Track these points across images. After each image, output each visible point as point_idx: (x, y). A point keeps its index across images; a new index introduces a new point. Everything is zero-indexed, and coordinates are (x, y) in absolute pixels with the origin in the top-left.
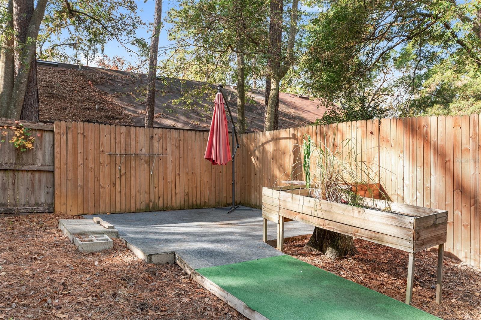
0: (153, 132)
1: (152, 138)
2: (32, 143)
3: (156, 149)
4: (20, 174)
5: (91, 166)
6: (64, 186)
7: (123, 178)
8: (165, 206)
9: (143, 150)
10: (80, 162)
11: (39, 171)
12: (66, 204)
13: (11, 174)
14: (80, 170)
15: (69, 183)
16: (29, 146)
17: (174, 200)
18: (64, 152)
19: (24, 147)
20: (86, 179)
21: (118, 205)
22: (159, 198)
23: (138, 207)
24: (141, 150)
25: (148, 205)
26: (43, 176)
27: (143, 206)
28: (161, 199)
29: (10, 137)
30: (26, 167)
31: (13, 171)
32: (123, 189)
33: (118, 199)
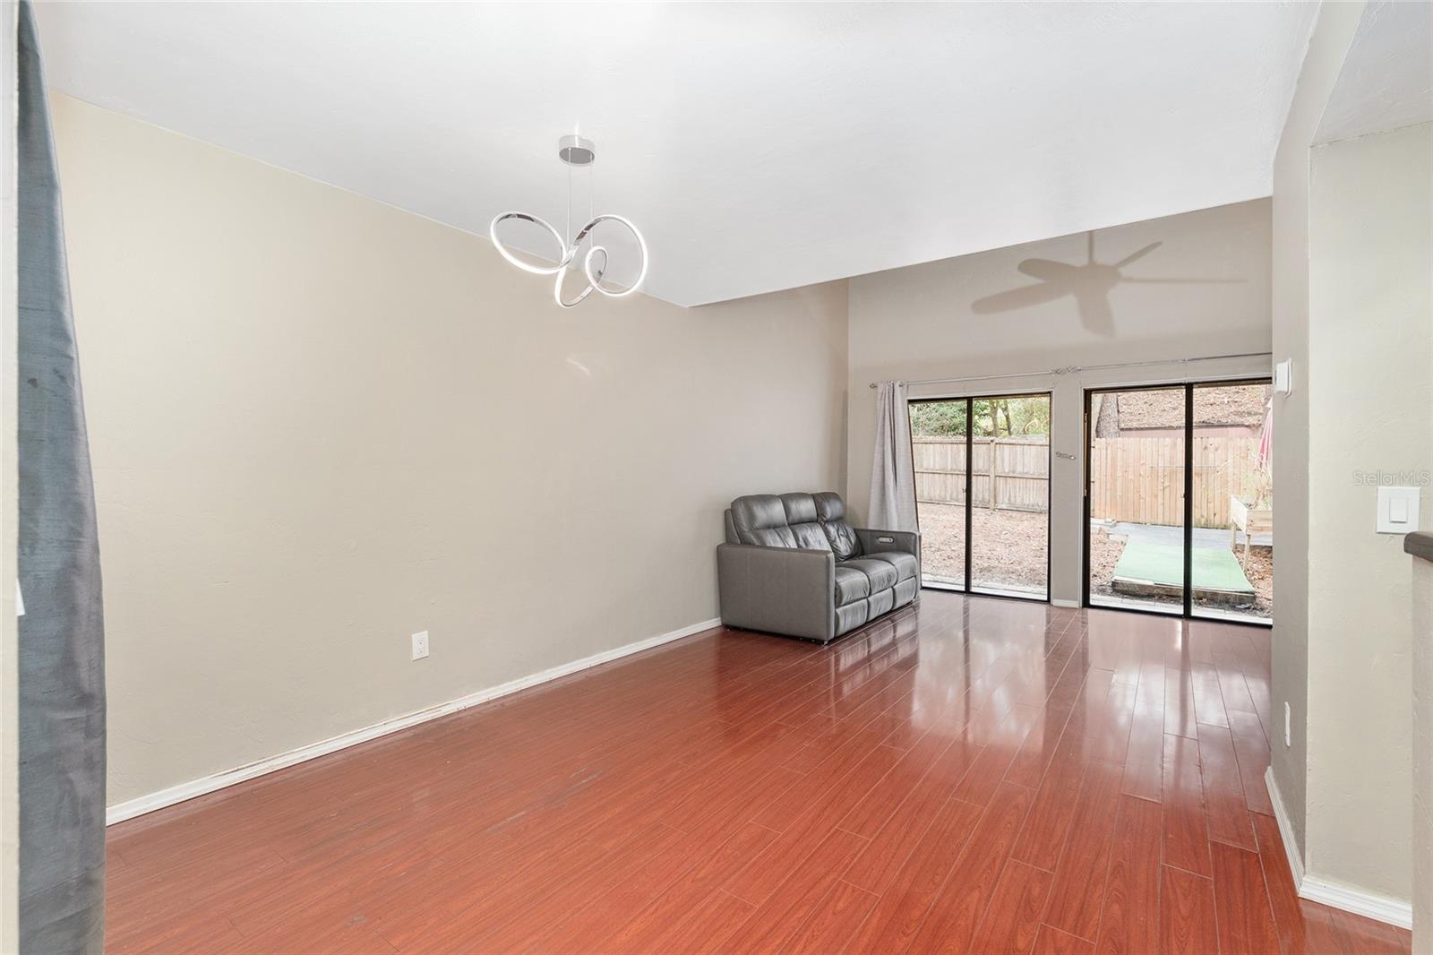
0: (1207, 442)
3: (1210, 461)
5: (1130, 477)
6: (1103, 495)
7: (1167, 490)
10: (1119, 473)
12: (1105, 511)
15: (1108, 492)
18: (1103, 465)
20: (1125, 490)
21: (1161, 517)
22: (1215, 515)
25: (1200, 522)
28: (1218, 516)
32: (1167, 502)
33: (1160, 511)
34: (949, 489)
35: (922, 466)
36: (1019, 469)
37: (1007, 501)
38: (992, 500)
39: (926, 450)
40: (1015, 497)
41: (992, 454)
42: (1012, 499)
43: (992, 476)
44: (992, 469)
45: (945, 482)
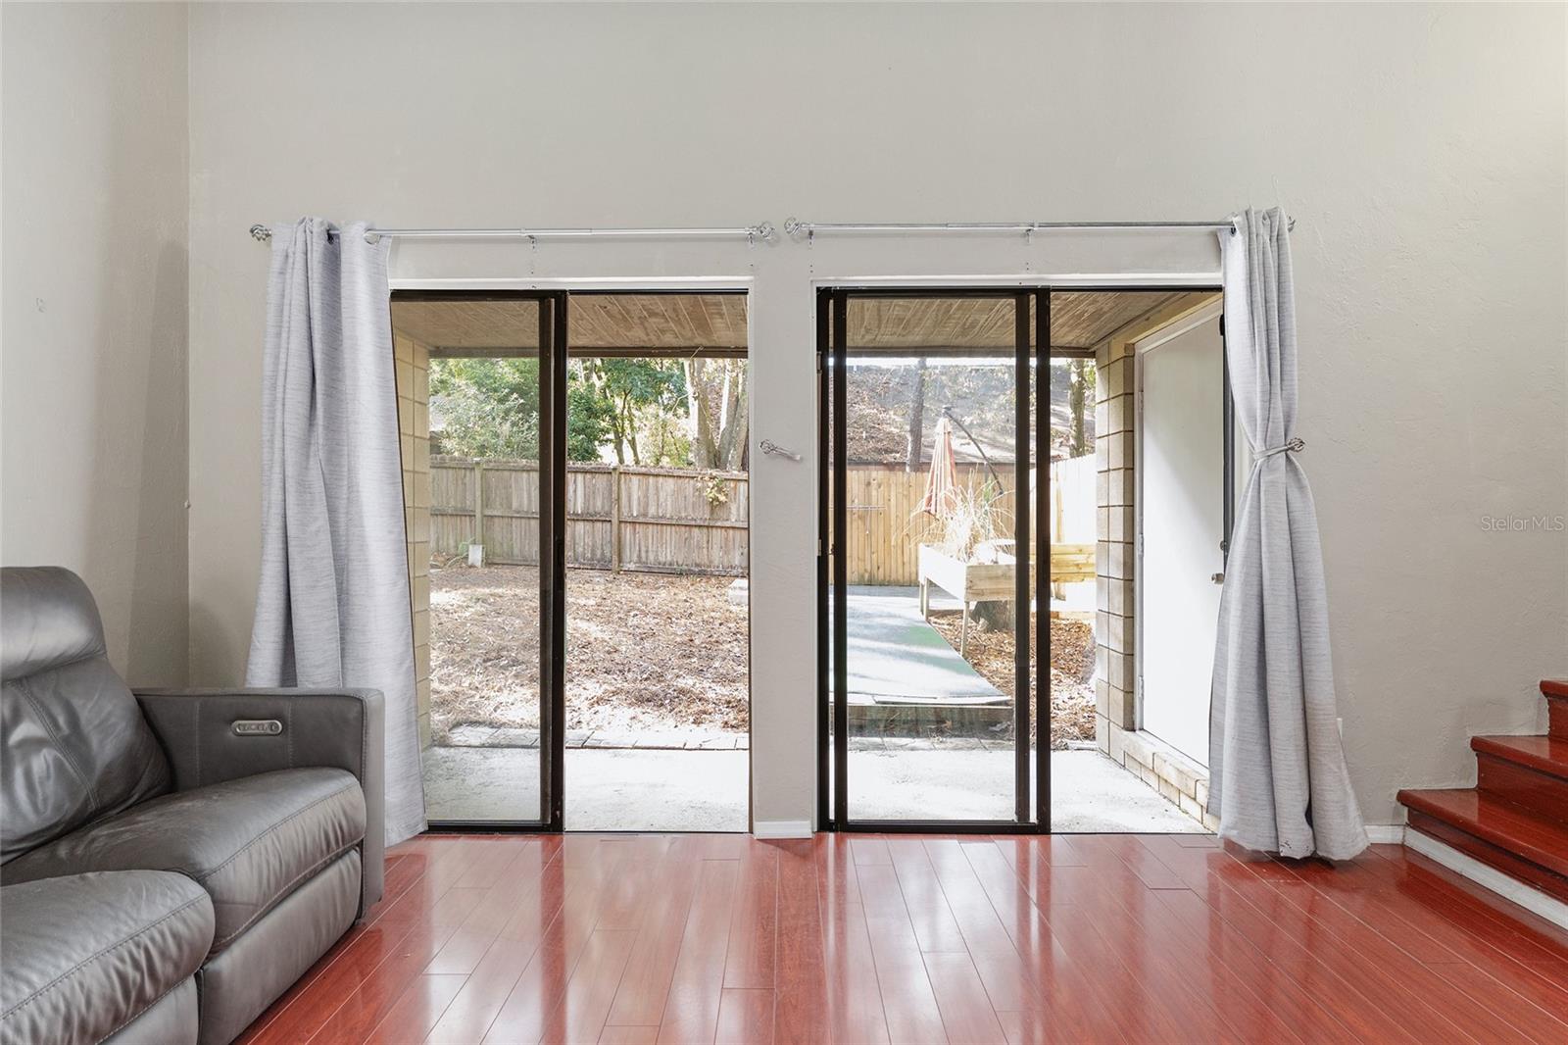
0: (870, 475)
1: (869, 484)
2: (726, 495)
3: (874, 499)
4: (714, 530)
8: (887, 579)
9: (856, 501)
11: (733, 528)
13: (705, 530)
16: (722, 498)
17: (900, 571)
19: (717, 499)
22: (878, 567)
24: (853, 501)
25: (863, 576)
26: (738, 532)
27: (855, 577)
28: (881, 570)
29: (704, 488)
30: (719, 524)
31: (708, 527)
35: (510, 507)
36: (652, 511)
37: (635, 558)
38: (615, 557)
39: (516, 481)
40: (647, 552)
41: (615, 488)
42: (643, 555)
43: (615, 521)
44: (615, 512)
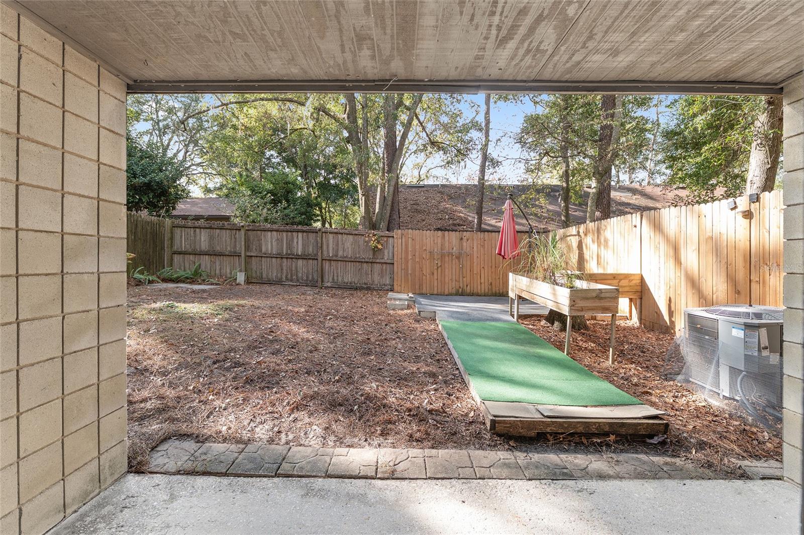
0: (462, 234)
1: (462, 239)
2: (382, 245)
3: (464, 248)
4: (375, 264)
5: (417, 260)
6: (399, 273)
7: (439, 270)
8: (472, 292)
9: (455, 249)
10: (410, 257)
11: (386, 263)
13: (370, 264)
14: (410, 262)
15: (403, 271)
16: (380, 247)
17: (479, 287)
18: (400, 250)
19: (377, 247)
20: (414, 270)
21: (436, 289)
22: (467, 286)
23: (450, 291)
24: (453, 249)
25: (458, 291)
26: (388, 265)
27: (454, 291)
28: (469, 287)
29: (369, 241)
30: (378, 261)
31: (371, 263)
32: (439, 278)
33: (436, 284)
34: (285, 271)
35: (261, 251)
36: (340, 253)
37: (331, 280)
38: (320, 279)
39: (264, 236)
40: (337, 276)
41: (319, 241)
42: (335, 278)
43: (320, 259)
44: (320, 254)
45: (281, 266)
